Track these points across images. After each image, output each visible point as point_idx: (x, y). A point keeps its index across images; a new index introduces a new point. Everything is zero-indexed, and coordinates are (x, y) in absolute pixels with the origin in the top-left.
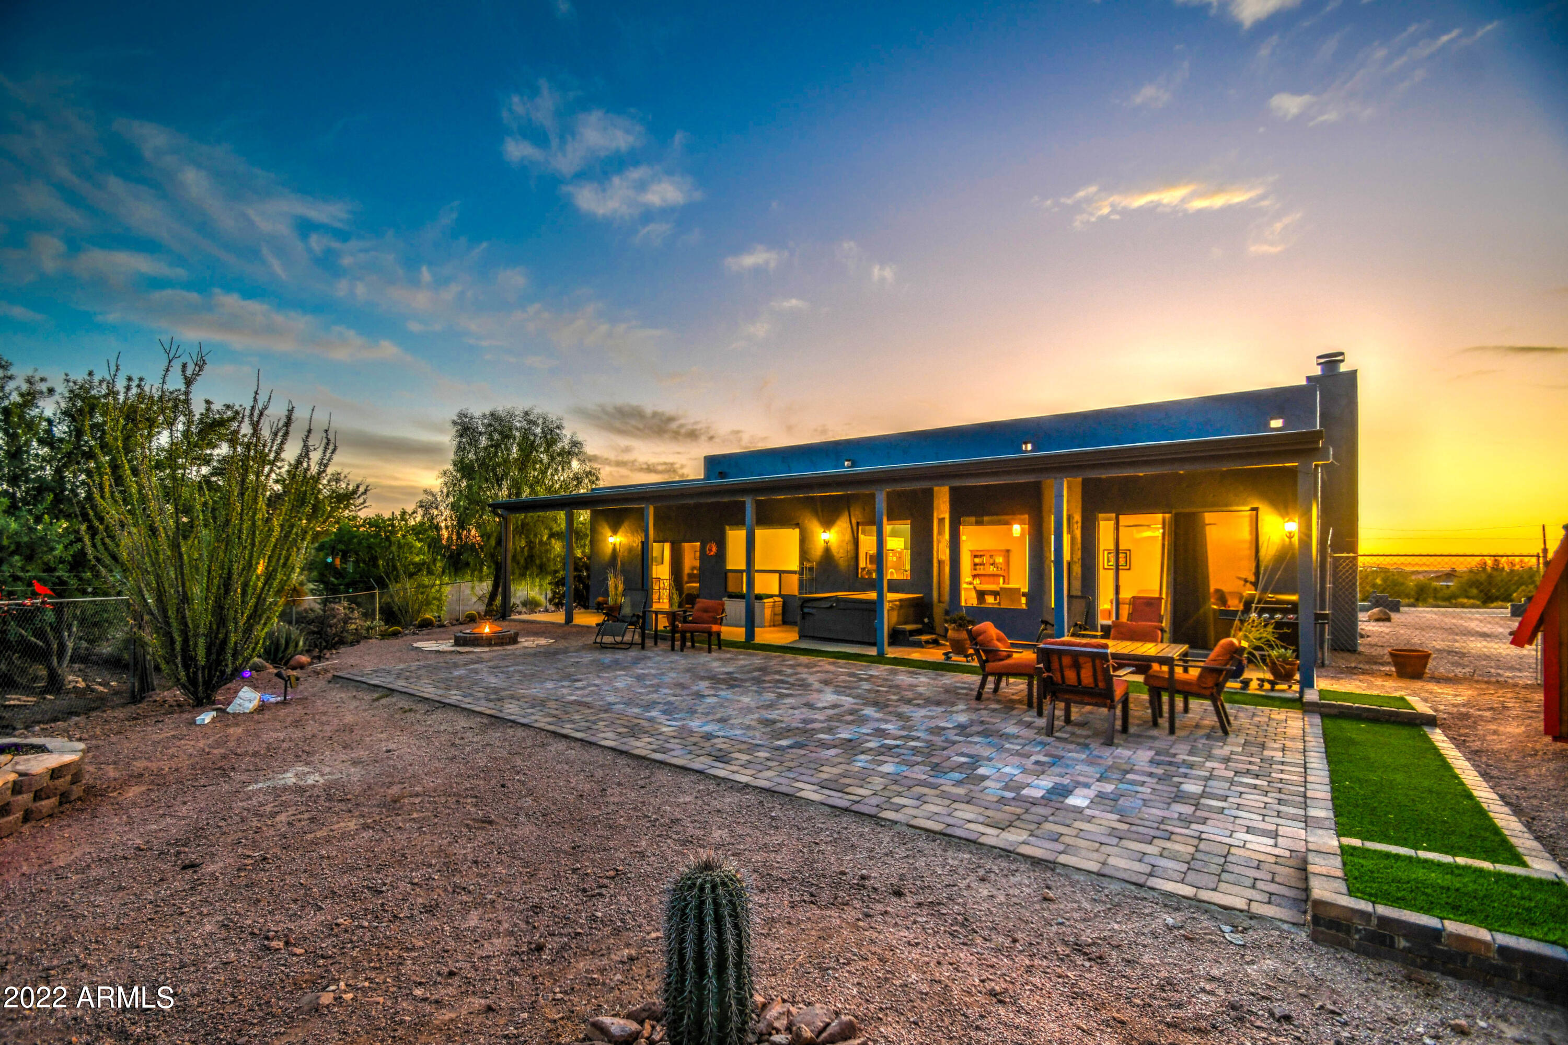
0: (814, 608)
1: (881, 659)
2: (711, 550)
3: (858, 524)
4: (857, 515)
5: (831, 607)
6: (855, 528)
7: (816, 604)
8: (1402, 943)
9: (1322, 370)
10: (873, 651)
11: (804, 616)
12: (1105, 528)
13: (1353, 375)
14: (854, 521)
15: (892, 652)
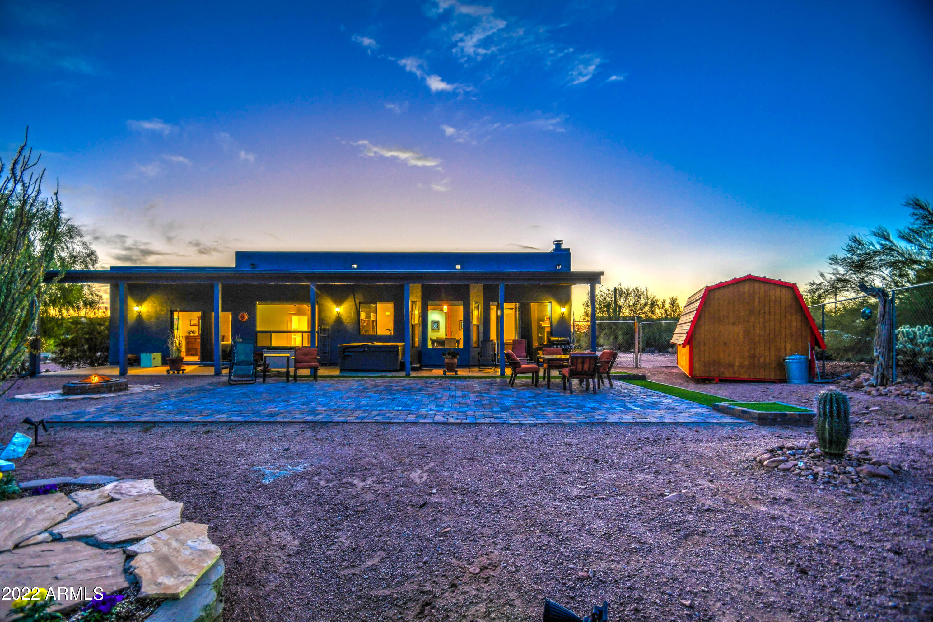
0: (351, 352)
1: (408, 375)
2: (243, 317)
3: (360, 303)
4: (359, 297)
5: (364, 351)
6: (358, 305)
7: (355, 350)
8: (779, 419)
9: (556, 246)
10: (404, 374)
11: (344, 357)
12: (493, 308)
13: (568, 250)
14: (357, 301)
15: (413, 374)
